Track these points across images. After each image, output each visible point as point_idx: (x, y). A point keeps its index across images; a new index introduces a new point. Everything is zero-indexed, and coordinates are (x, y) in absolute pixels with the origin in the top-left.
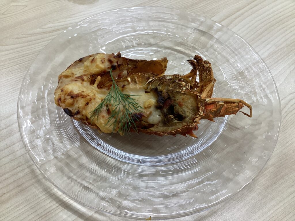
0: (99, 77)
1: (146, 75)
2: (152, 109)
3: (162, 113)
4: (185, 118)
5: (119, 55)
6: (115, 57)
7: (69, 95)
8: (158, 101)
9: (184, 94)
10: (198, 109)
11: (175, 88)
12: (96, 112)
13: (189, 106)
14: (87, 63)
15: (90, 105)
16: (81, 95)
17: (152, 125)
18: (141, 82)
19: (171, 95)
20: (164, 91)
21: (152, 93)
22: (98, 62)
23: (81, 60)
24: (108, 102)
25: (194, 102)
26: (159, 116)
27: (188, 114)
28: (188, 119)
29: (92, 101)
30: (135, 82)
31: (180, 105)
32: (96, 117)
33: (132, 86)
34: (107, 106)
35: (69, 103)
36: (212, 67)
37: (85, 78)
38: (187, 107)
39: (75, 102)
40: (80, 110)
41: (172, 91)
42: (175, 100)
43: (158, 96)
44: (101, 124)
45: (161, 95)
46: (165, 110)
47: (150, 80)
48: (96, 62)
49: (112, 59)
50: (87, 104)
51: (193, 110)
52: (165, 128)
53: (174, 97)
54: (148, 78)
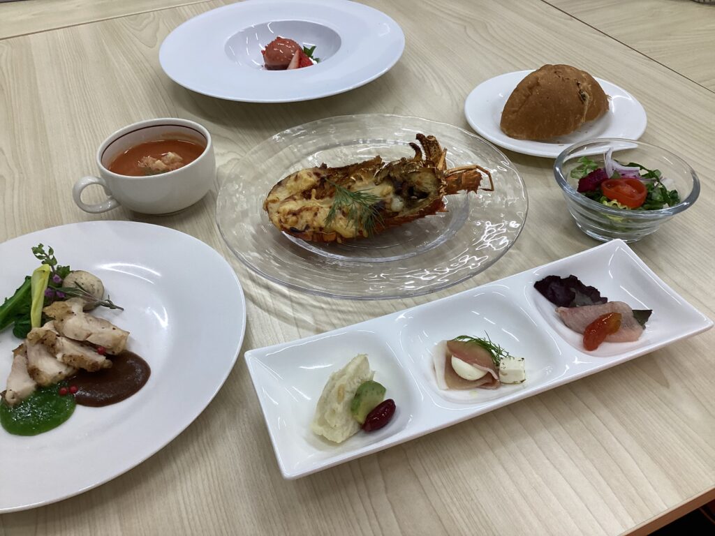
0: (314, 190)
1: (370, 169)
2: (392, 195)
3: (402, 197)
4: (430, 193)
5: (324, 166)
6: (320, 168)
7: (289, 213)
8: (395, 187)
9: (419, 172)
10: (439, 181)
11: (408, 169)
12: (330, 218)
13: (429, 181)
14: (291, 183)
15: (318, 215)
16: (305, 209)
17: (397, 213)
18: (368, 177)
19: (405, 178)
20: (397, 176)
21: (385, 183)
22: (305, 176)
23: (280, 184)
24: (340, 205)
25: (433, 176)
26: (401, 201)
27: (430, 190)
28: (432, 193)
29: (320, 210)
30: (361, 179)
31: (419, 184)
32: (333, 222)
33: (358, 184)
34: (340, 209)
35: (292, 222)
36: (437, 139)
37: (296, 197)
38: (427, 183)
39: (300, 219)
40: (310, 223)
41: (406, 174)
42: (412, 182)
43: (393, 182)
44: (342, 226)
45: (396, 180)
46: (405, 194)
47: (377, 171)
48: (302, 178)
49: (319, 171)
50: (316, 214)
51: (435, 185)
52: (412, 211)
53: (410, 179)
54: (374, 171)
